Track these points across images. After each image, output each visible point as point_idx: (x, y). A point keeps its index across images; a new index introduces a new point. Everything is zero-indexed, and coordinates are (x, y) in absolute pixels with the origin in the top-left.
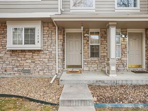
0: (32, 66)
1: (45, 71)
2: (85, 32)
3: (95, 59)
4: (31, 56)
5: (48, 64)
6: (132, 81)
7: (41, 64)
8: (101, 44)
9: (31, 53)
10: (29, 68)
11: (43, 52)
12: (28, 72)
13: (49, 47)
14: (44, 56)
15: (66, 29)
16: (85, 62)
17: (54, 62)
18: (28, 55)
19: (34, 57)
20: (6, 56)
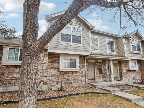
0: (72, 80)
1: (80, 83)
2: (96, 62)
3: (101, 75)
4: (72, 74)
5: (81, 79)
6: (121, 83)
7: (78, 79)
8: (103, 68)
9: (72, 73)
10: (71, 81)
11: (78, 72)
12: (71, 83)
13: (81, 69)
14: (79, 74)
15: (88, 60)
16: (97, 76)
17: (84, 77)
18: (70, 74)
19: (74, 75)
20: (57, 74)
